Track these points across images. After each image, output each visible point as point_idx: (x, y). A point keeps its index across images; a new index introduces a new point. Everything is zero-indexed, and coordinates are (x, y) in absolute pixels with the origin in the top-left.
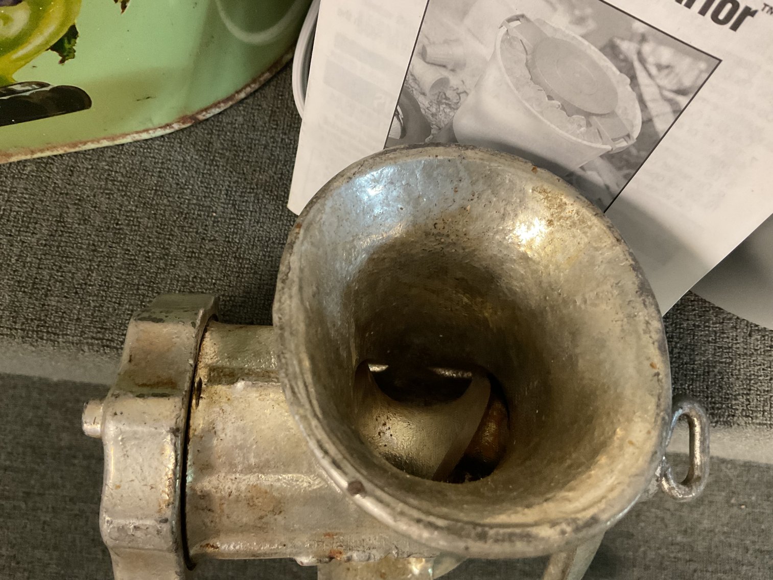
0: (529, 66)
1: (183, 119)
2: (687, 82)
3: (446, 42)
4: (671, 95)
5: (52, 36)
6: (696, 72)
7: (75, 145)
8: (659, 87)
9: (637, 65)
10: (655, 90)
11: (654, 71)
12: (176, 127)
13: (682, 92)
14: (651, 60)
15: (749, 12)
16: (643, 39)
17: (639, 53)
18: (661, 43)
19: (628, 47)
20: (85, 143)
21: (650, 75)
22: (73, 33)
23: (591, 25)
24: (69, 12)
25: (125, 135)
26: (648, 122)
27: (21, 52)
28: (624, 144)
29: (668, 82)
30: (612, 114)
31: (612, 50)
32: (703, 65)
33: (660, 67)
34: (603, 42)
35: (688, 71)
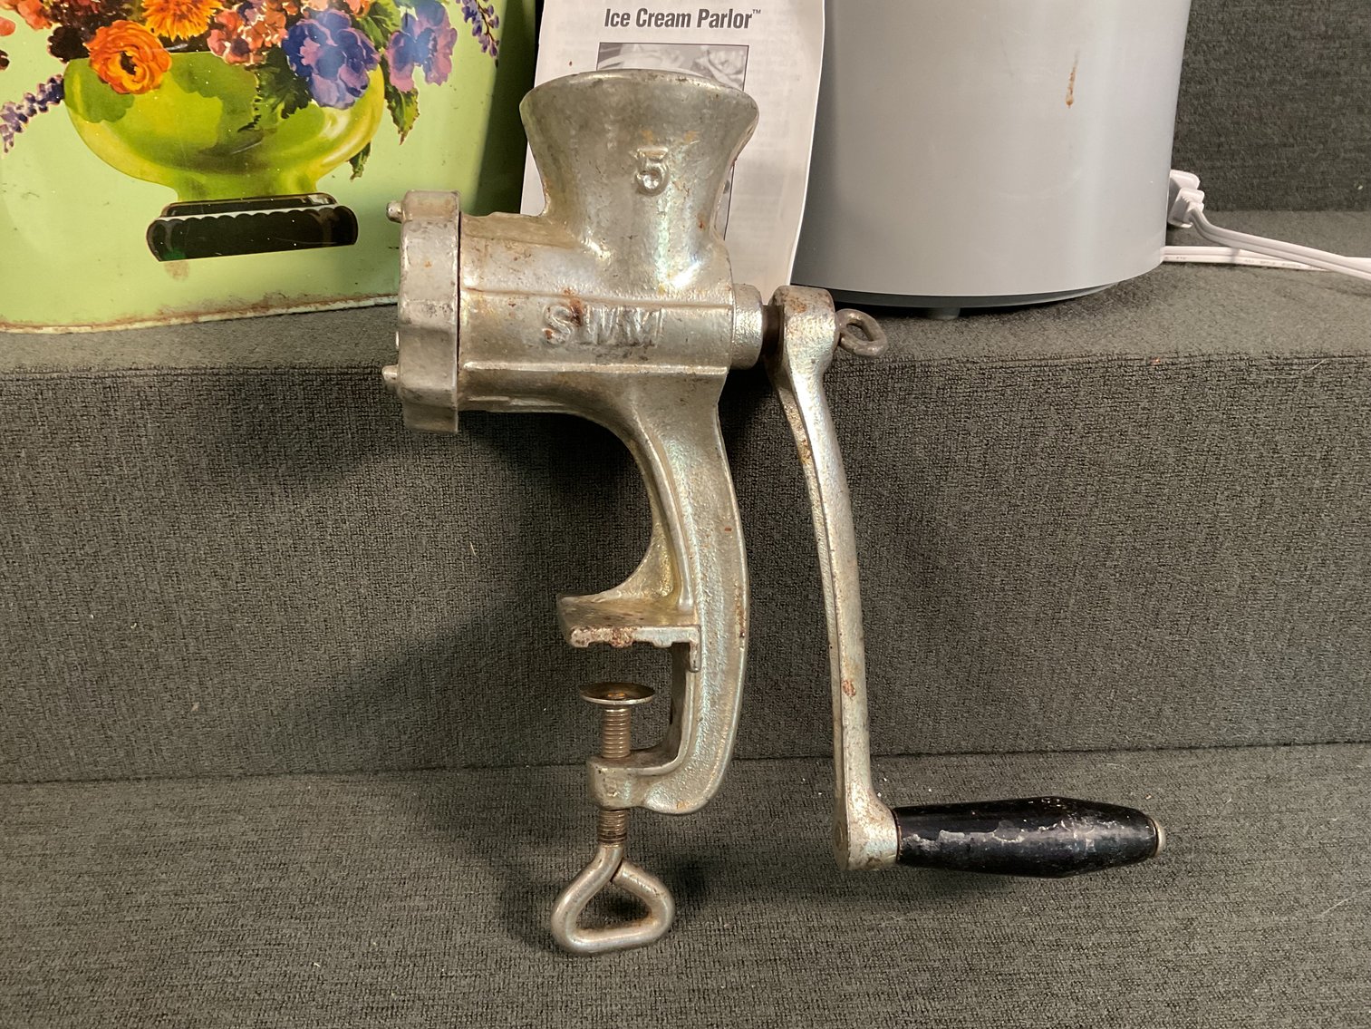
2: (739, 65)
4: (733, 77)
5: (351, 152)
6: (740, 58)
7: (326, 303)
8: (727, 75)
9: (712, 69)
10: (726, 78)
11: (720, 67)
13: (739, 72)
14: (716, 62)
15: (748, 17)
16: (709, 53)
17: (710, 61)
18: (718, 51)
19: (703, 61)
20: (334, 302)
21: (719, 70)
22: (366, 151)
23: (682, 59)
24: (369, 133)
25: (368, 297)
27: (333, 157)
29: (730, 70)
32: (741, 53)
33: (723, 64)
35: (736, 59)
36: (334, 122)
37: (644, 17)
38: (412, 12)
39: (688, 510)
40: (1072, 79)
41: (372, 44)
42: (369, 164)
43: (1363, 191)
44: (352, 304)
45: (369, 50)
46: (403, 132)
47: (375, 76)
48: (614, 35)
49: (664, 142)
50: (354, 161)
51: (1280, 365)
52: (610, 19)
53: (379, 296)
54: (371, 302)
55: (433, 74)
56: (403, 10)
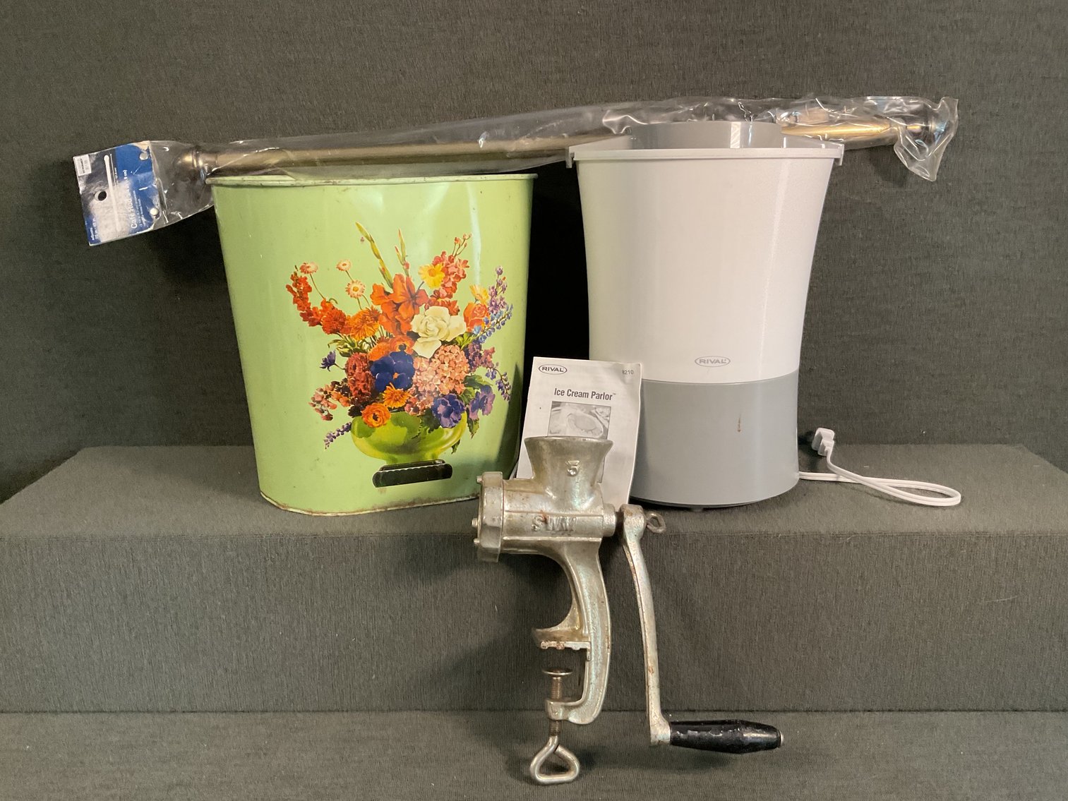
0: (575, 424)
1: (473, 495)
3: (556, 426)
4: (605, 418)
5: (452, 444)
6: (608, 411)
7: (437, 501)
12: (471, 497)
13: (607, 416)
14: (598, 412)
15: (611, 396)
16: (596, 408)
17: (596, 411)
18: (599, 408)
19: (593, 411)
20: (441, 501)
21: (599, 415)
22: (458, 443)
23: (585, 410)
24: (460, 436)
25: (454, 498)
26: (604, 426)
27: (446, 446)
28: (601, 434)
29: (604, 415)
30: (596, 428)
31: (591, 413)
32: (609, 409)
33: (601, 413)
34: (588, 412)
35: (606, 411)
36: (447, 433)
37: (570, 393)
38: (479, 391)
39: (586, 594)
40: (739, 422)
41: (464, 404)
42: (458, 448)
43: (926, 434)
44: (447, 501)
45: (463, 406)
46: (473, 434)
47: (464, 415)
48: (558, 399)
49: (578, 459)
50: (453, 447)
51: (836, 537)
52: (557, 392)
53: (458, 498)
54: (455, 500)
55: (486, 412)
56: (476, 390)
